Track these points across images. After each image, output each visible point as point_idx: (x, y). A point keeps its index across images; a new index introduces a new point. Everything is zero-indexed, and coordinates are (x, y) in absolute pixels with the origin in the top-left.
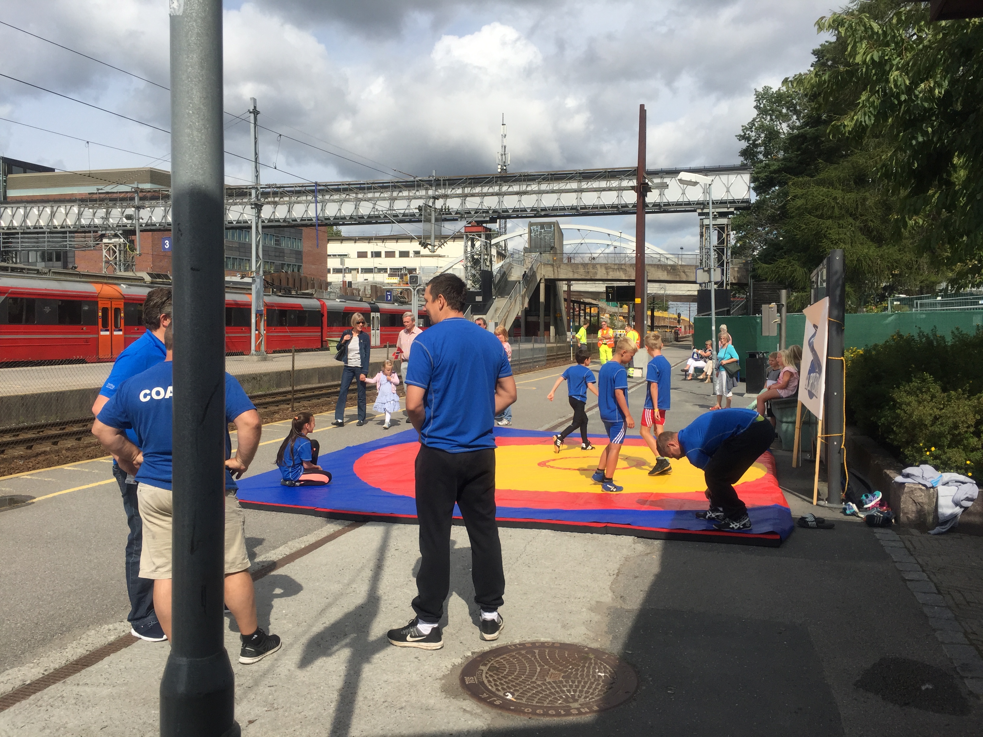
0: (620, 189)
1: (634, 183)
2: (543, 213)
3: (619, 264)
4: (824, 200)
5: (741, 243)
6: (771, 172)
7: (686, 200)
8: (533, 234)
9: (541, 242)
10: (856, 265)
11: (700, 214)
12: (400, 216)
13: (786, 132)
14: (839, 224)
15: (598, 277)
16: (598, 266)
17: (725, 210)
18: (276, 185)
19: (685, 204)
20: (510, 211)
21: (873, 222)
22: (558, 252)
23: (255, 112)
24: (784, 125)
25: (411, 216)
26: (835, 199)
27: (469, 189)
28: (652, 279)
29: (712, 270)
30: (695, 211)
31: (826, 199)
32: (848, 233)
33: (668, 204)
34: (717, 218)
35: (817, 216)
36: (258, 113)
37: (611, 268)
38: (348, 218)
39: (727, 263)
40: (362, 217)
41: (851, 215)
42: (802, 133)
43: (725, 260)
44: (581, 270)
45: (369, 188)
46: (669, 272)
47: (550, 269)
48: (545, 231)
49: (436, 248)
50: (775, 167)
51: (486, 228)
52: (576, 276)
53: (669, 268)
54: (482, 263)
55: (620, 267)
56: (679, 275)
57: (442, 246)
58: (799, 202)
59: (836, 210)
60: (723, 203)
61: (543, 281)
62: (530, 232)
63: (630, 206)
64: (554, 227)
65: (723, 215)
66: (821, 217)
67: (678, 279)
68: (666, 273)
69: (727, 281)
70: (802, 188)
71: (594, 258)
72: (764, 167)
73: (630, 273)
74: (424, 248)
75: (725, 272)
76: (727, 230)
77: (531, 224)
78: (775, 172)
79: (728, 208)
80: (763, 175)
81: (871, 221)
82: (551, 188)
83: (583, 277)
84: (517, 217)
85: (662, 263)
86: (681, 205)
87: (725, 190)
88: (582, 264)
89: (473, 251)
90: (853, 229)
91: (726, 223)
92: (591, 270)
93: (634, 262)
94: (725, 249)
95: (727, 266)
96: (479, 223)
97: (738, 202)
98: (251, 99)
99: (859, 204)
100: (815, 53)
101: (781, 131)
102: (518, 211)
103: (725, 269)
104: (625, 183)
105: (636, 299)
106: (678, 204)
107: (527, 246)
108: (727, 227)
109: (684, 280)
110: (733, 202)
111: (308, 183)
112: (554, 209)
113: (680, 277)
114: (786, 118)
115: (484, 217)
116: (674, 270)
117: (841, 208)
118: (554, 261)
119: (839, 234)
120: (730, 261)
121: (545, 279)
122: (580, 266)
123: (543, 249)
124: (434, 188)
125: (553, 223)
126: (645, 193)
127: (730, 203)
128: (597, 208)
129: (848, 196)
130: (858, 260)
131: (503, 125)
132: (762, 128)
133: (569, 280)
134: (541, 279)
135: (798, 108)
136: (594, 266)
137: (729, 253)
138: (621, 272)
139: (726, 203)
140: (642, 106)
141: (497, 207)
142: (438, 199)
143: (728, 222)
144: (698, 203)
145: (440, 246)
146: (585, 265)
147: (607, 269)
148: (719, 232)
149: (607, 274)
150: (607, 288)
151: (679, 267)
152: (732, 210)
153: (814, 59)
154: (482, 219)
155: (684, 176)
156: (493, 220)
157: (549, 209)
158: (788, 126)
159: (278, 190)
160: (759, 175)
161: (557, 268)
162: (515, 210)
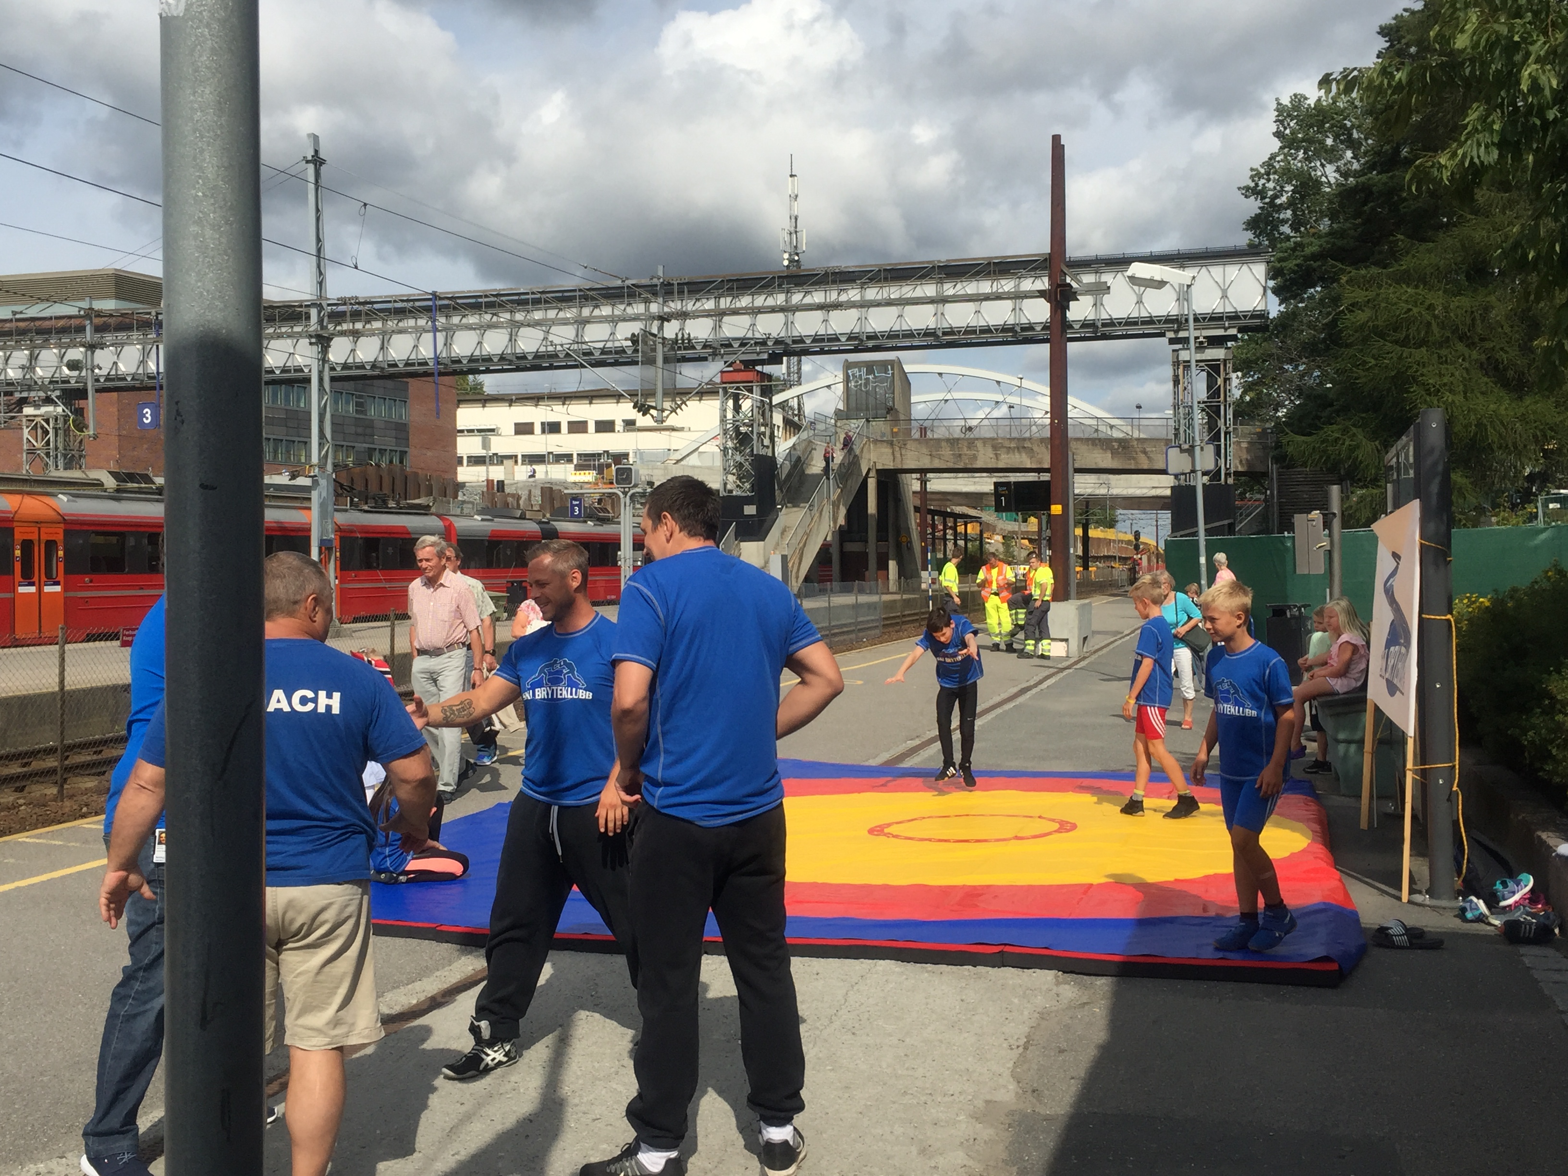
0: (1018, 296)
1: (1043, 284)
2: (871, 344)
3: (1018, 439)
4: (1410, 310)
5: (1252, 394)
6: (1306, 258)
7: (1144, 314)
8: (852, 384)
9: (867, 399)
10: (1476, 434)
11: (1172, 341)
12: (597, 354)
13: (1333, 181)
14: (1440, 357)
15: (979, 464)
16: (979, 444)
17: (1220, 332)
18: (357, 298)
19: (1144, 323)
20: (808, 341)
21: (1506, 352)
22: (902, 417)
23: (317, 161)
24: (1330, 169)
25: (617, 353)
26: (1431, 308)
27: (729, 299)
28: (1084, 467)
29: (1198, 449)
30: (1162, 335)
31: (1415, 310)
32: (1457, 374)
33: (1111, 323)
34: (1205, 348)
35: (1396, 342)
36: (322, 162)
37: (1003, 447)
38: (495, 360)
39: (1226, 433)
40: (523, 357)
41: (1461, 339)
42: (1363, 183)
43: (1223, 429)
44: (946, 452)
45: (536, 302)
46: (1114, 453)
47: (886, 450)
48: (875, 377)
49: (666, 413)
50: (1314, 249)
51: (762, 373)
52: (937, 464)
53: (1116, 445)
54: (755, 442)
55: (1021, 444)
56: (1134, 459)
57: (678, 410)
58: (1362, 316)
59: (1435, 328)
60: (1215, 319)
61: (873, 474)
62: (847, 380)
63: (1038, 328)
64: (893, 369)
65: (1215, 342)
66: (1404, 343)
67: (1133, 467)
68: (1109, 455)
69: (1227, 469)
70: (1367, 290)
71: (970, 429)
72: (1294, 250)
73: (1040, 456)
74: (644, 415)
75: (1223, 451)
76: (1225, 370)
77: (848, 366)
78: (1314, 257)
79: (1226, 329)
80: (1291, 264)
81: (1502, 349)
82: (885, 295)
83: (950, 465)
84: (822, 352)
85: (1101, 436)
86: (1136, 323)
87: (1219, 294)
88: (948, 440)
89: (737, 418)
90: (1466, 365)
91: (1222, 357)
92: (965, 451)
93: (1048, 434)
94: (1222, 408)
95: (1225, 440)
96: (749, 365)
97: (1245, 317)
98: (309, 135)
99: (1478, 317)
100: (1384, 31)
101: (1324, 179)
102: (823, 340)
103: (1223, 446)
104: (1028, 285)
105: (1053, 507)
106: (1130, 322)
107: (841, 406)
108: (1225, 366)
109: (1145, 467)
110: (1235, 317)
111: (419, 295)
112: (892, 335)
113: (1137, 463)
114: (1332, 155)
115: (758, 354)
116: (1124, 448)
117: (1442, 325)
118: (893, 434)
119: (1441, 375)
120: (1231, 429)
121: (878, 471)
122: (944, 444)
123: (872, 413)
124: (660, 300)
125: (891, 363)
126: (1065, 304)
127: (1230, 318)
128: (974, 332)
129: (1455, 302)
130: (1479, 425)
131: (792, 176)
132: (1287, 174)
133: (923, 471)
134: (869, 470)
135: (1355, 135)
136: (971, 443)
137: (1230, 416)
138: (1024, 455)
139: (1220, 319)
140: (1056, 139)
141: (782, 335)
142: (668, 321)
143: (1225, 355)
144: (1168, 320)
145: (673, 411)
146: (953, 442)
147: (995, 448)
148: (1209, 374)
149: (997, 456)
150: (996, 485)
151: (1135, 443)
152: (1233, 331)
153: (1382, 43)
154: (754, 357)
155: (1138, 269)
156: (775, 359)
157: (883, 336)
158: (1338, 170)
159: (361, 308)
160: (1284, 264)
161: (900, 448)
162: (817, 339)
